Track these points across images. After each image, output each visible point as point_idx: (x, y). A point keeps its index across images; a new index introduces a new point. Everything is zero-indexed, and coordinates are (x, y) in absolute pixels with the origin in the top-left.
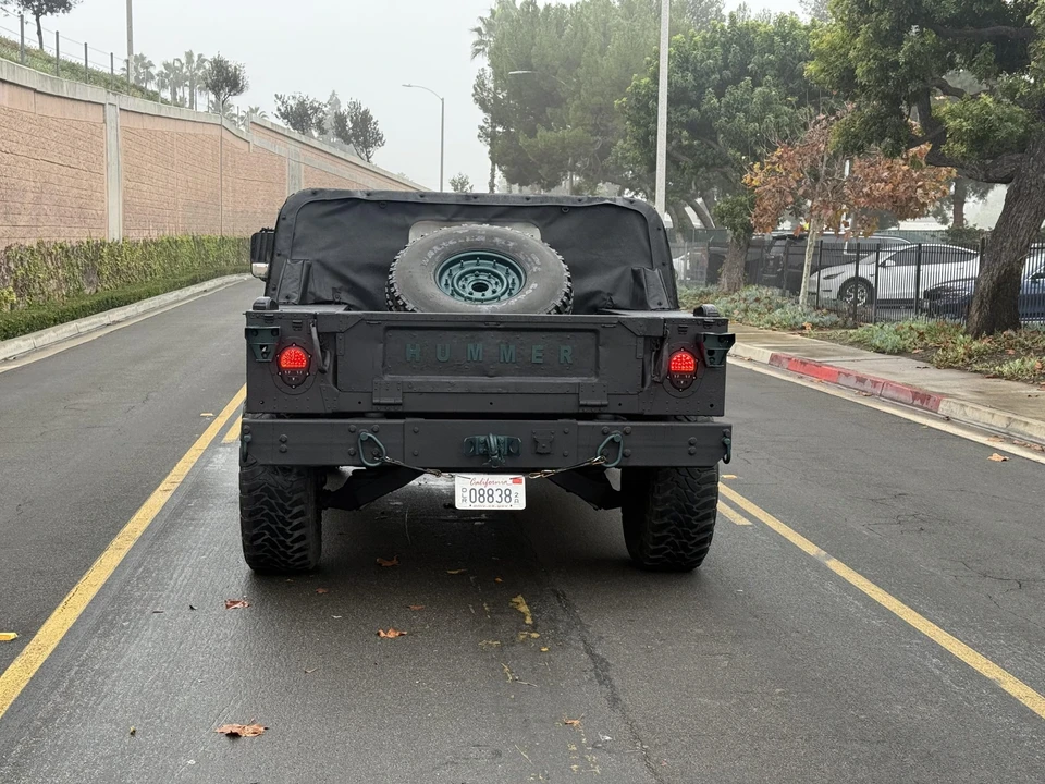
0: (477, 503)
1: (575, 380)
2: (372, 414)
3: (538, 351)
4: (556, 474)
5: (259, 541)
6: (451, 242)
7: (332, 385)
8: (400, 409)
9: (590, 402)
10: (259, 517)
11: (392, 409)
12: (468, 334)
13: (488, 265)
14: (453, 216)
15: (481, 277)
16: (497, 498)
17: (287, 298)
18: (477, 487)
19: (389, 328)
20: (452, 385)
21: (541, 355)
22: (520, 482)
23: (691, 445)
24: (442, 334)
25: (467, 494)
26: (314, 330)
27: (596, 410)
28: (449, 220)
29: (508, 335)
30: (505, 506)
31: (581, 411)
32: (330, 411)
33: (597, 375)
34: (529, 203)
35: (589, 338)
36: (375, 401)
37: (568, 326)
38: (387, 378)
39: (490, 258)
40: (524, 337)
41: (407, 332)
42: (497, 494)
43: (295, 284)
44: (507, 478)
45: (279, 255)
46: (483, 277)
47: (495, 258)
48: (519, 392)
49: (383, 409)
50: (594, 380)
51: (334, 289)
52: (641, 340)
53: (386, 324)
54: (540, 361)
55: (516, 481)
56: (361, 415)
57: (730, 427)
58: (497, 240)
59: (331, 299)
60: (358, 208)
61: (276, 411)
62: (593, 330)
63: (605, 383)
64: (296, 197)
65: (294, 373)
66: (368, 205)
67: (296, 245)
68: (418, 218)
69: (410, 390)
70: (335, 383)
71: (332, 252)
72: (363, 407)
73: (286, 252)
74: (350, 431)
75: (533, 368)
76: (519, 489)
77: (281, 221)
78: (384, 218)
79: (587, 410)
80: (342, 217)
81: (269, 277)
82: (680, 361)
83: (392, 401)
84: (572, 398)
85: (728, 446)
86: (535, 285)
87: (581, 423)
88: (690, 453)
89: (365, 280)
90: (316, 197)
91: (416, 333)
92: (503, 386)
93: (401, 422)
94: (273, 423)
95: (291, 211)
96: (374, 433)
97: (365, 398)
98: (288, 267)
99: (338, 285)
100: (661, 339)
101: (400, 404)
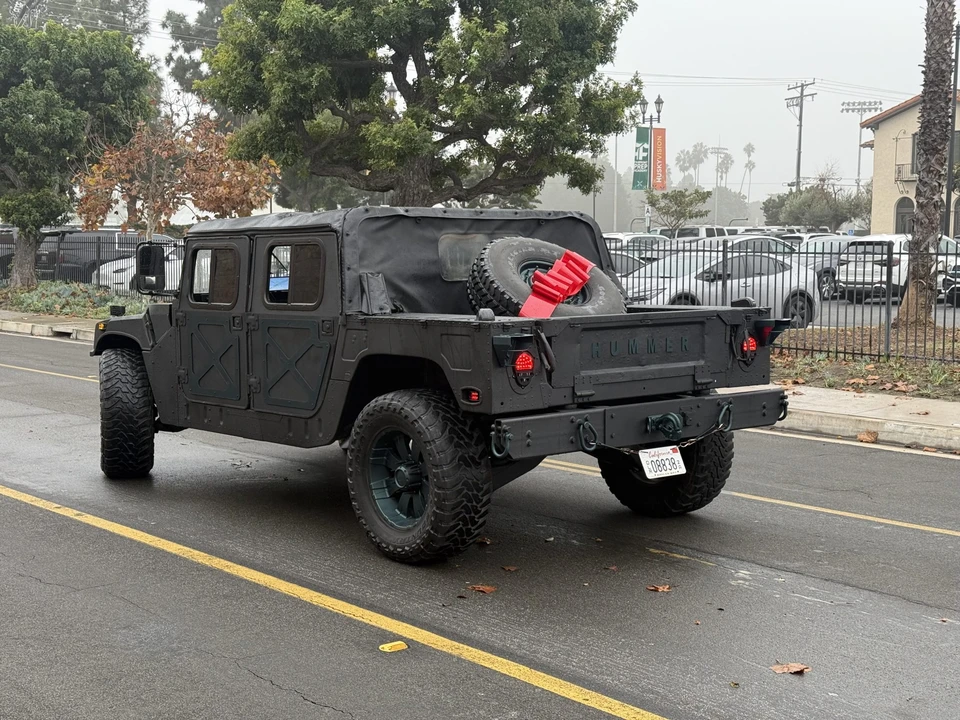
0: (658, 472)
1: (691, 364)
2: (574, 406)
3: (671, 342)
4: (697, 442)
5: (452, 532)
7: (547, 383)
8: (592, 399)
9: (704, 381)
10: (458, 510)
11: (586, 400)
12: (628, 331)
14: (468, 229)
16: (669, 467)
17: (381, 309)
18: (655, 459)
19: (585, 330)
20: (622, 375)
21: (671, 345)
22: (677, 452)
23: (764, 407)
24: (613, 332)
25: (650, 466)
26: (543, 335)
27: (704, 387)
28: (465, 234)
29: (653, 330)
30: (674, 472)
31: (696, 389)
32: (546, 406)
33: (703, 358)
34: (518, 217)
35: (695, 329)
36: (579, 394)
37: (688, 320)
38: (583, 373)
40: (661, 331)
41: (593, 333)
42: (667, 463)
43: (384, 295)
44: (668, 449)
45: (349, 269)
48: (662, 377)
49: (580, 400)
50: (702, 362)
51: (392, 299)
52: (729, 328)
53: (583, 326)
54: (671, 350)
55: (674, 451)
56: (562, 408)
57: (783, 392)
58: (543, 250)
59: (394, 309)
60: (400, 223)
61: (512, 410)
62: (702, 323)
63: (709, 364)
64: (353, 214)
65: (525, 375)
66: (406, 220)
67: (361, 258)
68: (443, 232)
69: (597, 382)
70: (550, 380)
71: (386, 265)
72: (568, 401)
73: (355, 266)
74: (572, 422)
75: (667, 357)
76: (678, 457)
77: (345, 237)
78: (419, 232)
79: (700, 387)
80: (390, 232)
81: (342, 290)
82: (750, 344)
83: (589, 393)
84: (690, 379)
85: (784, 406)
86: (601, 288)
87: (706, 398)
88: (764, 415)
89: (412, 289)
90: (370, 214)
91: (598, 333)
92: (652, 372)
93: (600, 409)
94: (522, 421)
95: (352, 228)
96: (586, 420)
97: (568, 392)
98: (371, 280)
99: (393, 295)
100: (737, 326)
101: (592, 395)
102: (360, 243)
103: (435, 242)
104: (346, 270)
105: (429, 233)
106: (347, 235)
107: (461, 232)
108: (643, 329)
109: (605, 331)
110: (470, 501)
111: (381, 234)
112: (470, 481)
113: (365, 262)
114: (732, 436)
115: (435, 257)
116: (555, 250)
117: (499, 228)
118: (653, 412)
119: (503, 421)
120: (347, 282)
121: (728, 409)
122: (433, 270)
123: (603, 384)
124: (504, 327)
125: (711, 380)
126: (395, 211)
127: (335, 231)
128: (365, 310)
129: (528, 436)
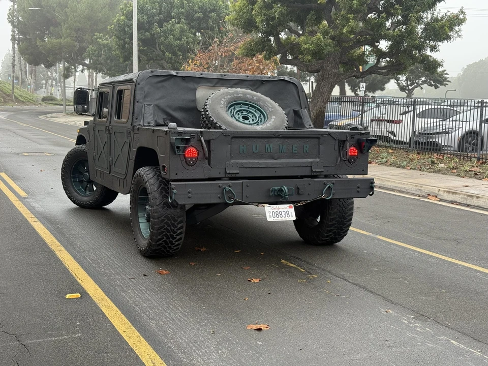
0: (276, 218)
1: (310, 160)
2: (225, 178)
3: (296, 147)
4: (307, 203)
5: (160, 242)
6: (228, 97)
8: (238, 176)
9: (317, 170)
10: (162, 230)
11: (234, 176)
12: (266, 140)
13: (246, 108)
14: (215, 84)
16: (284, 215)
17: (149, 123)
18: (275, 211)
19: (233, 138)
20: (260, 164)
21: (296, 149)
22: (292, 208)
23: (358, 188)
24: (255, 140)
25: (271, 214)
26: (202, 139)
27: (318, 174)
28: (214, 86)
29: (282, 140)
30: (287, 219)
31: (313, 174)
32: (207, 177)
33: (319, 158)
34: (248, 79)
35: (314, 141)
36: (228, 172)
37: (308, 136)
38: (232, 161)
39: (247, 105)
40: (290, 141)
41: (240, 139)
42: (283, 213)
43: (152, 116)
44: (286, 206)
45: (137, 102)
46: (245, 113)
47: (249, 104)
48: (287, 166)
49: (230, 176)
50: (318, 160)
51: (163, 119)
52: (337, 142)
53: (233, 135)
54: (296, 152)
55: (290, 207)
56: (219, 179)
57: (373, 180)
58: (248, 96)
59: (163, 124)
60: (173, 79)
61: (183, 178)
62: (318, 138)
63: (322, 161)
64: (143, 73)
65: (191, 159)
66: (177, 78)
67: (145, 97)
68: (200, 85)
69: (242, 167)
70: (209, 164)
71: (162, 101)
72: (222, 175)
73: (141, 101)
74: (220, 187)
75: (293, 155)
76: (292, 211)
77: (137, 85)
78: (184, 84)
79: (315, 174)
80: (165, 84)
81: (133, 113)
82: (352, 151)
83: (235, 172)
84: (309, 168)
85: (372, 188)
86: (274, 117)
87: (315, 180)
88: (358, 192)
89: (177, 115)
90: (154, 74)
91: (244, 140)
92: (281, 163)
93: (241, 181)
94: (185, 184)
95: (141, 80)
96: (230, 187)
97: (222, 171)
98: (146, 108)
99: (165, 117)
100: (344, 141)
101: (238, 173)
102: (146, 89)
103: (195, 90)
104: (136, 103)
105: (191, 85)
106: (139, 84)
107: (211, 85)
108: (276, 139)
109: (249, 139)
110: (169, 226)
111: (160, 85)
112: (169, 216)
113: (146, 99)
115: (194, 98)
117: (236, 84)
118: (275, 185)
119: (172, 183)
120: (136, 109)
121: (329, 187)
122: (192, 105)
123: (246, 168)
124: (180, 133)
125: (323, 170)
126: (169, 72)
127: (133, 82)
128: (141, 123)
129: (189, 193)
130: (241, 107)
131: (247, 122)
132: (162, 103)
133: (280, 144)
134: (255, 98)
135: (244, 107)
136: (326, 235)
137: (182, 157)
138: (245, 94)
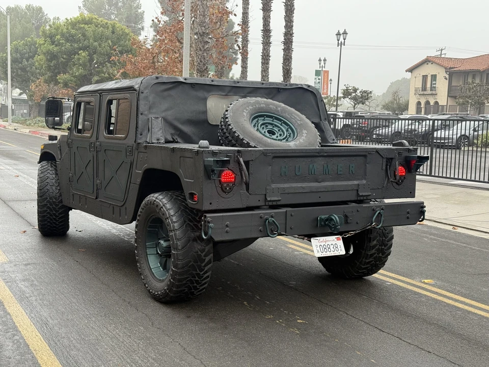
0: (324, 253)
1: (356, 182)
2: (265, 207)
3: (341, 167)
4: (356, 234)
6: (250, 107)
7: (245, 191)
8: (279, 203)
9: (364, 194)
11: (274, 203)
12: (310, 159)
13: (270, 120)
14: (228, 93)
15: (269, 127)
16: (332, 249)
17: (158, 140)
18: (322, 244)
19: (276, 157)
20: (303, 188)
21: (341, 169)
22: (340, 240)
23: (408, 213)
24: (298, 159)
25: (318, 248)
26: (241, 160)
27: (365, 198)
28: (226, 95)
29: (327, 159)
30: (337, 253)
31: (359, 199)
32: (245, 206)
33: (365, 179)
34: (263, 86)
35: (361, 159)
36: (268, 199)
37: (355, 154)
38: (273, 186)
39: (271, 117)
40: (335, 160)
41: (282, 159)
42: (332, 247)
43: (161, 131)
44: (334, 237)
45: (142, 114)
46: (270, 127)
47: (274, 117)
48: (333, 190)
49: (270, 204)
50: (364, 182)
52: (385, 160)
53: (274, 155)
54: (341, 173)
55: (338, 239)
56: (258, 208)
57: (423, 203)
58: (271, 106)
59: (172, 140)
60: (181, 87)
61: (218, 208)
62: (365, 156)
63: (369, 183)
64: (147, 79)
65: (228, 185)
66: (186, 86)
67: (150, 108)
68: (211, 94)
69: (284, 192)
70: (248, 189)
71: (169, 113)
72: (261, 203)
73: (146, 113)
74: (261, 218)
75: (338, 177)
76: (341, 243)
77: (140, 94)
78: (193, 93)
79: (362, 198)
80: (173, 92)
81: (137, 127)
82: (400, 170)
83: (277, 199)
84: (355, 192)
85: (423, 213)
86: (305, 132)
87: (364, 205)
88: (408, 218)
89: (186, 129)
90: (160, 80)
91: (286, 160)
92: (325, 187)
93: (284, 210)
94: (223, 216)
95: (146, 88)
96: (272, 217)
97: (262, 198)
98: (153, 121)
99: (173, 132)
100: (392, 159)
101: (279, 200)
102: (151, 98)
103: (205, 99)
104: (140, 115)
105: (201, 94)
106: (142, 93)
107: (223, 94)
108: (320, 158)
109: (291, 159)
111: (166, 93)
113: (152, 111)
114: (392, 231)
115: (204, 110)
116: (280, 106)
117: (250, 93)
118: (322, 213)
119: (208, 215)
120: (140, 122)
121: (379, 213)
122: (202, 117)
123: (288, 193)
124: (214, 153)
125: (370, 194)
126: (176, 79)
127: (135, 90)
128: (148, 140)
129: (227, 226)
130: (264, 120)
131: (274, 137)
132: (170, 115)
133: (324, 163)
134: (279, 109)
135: (268, 120)
136: (363, 267)
137: (217, 183)
138: (267, 105)
